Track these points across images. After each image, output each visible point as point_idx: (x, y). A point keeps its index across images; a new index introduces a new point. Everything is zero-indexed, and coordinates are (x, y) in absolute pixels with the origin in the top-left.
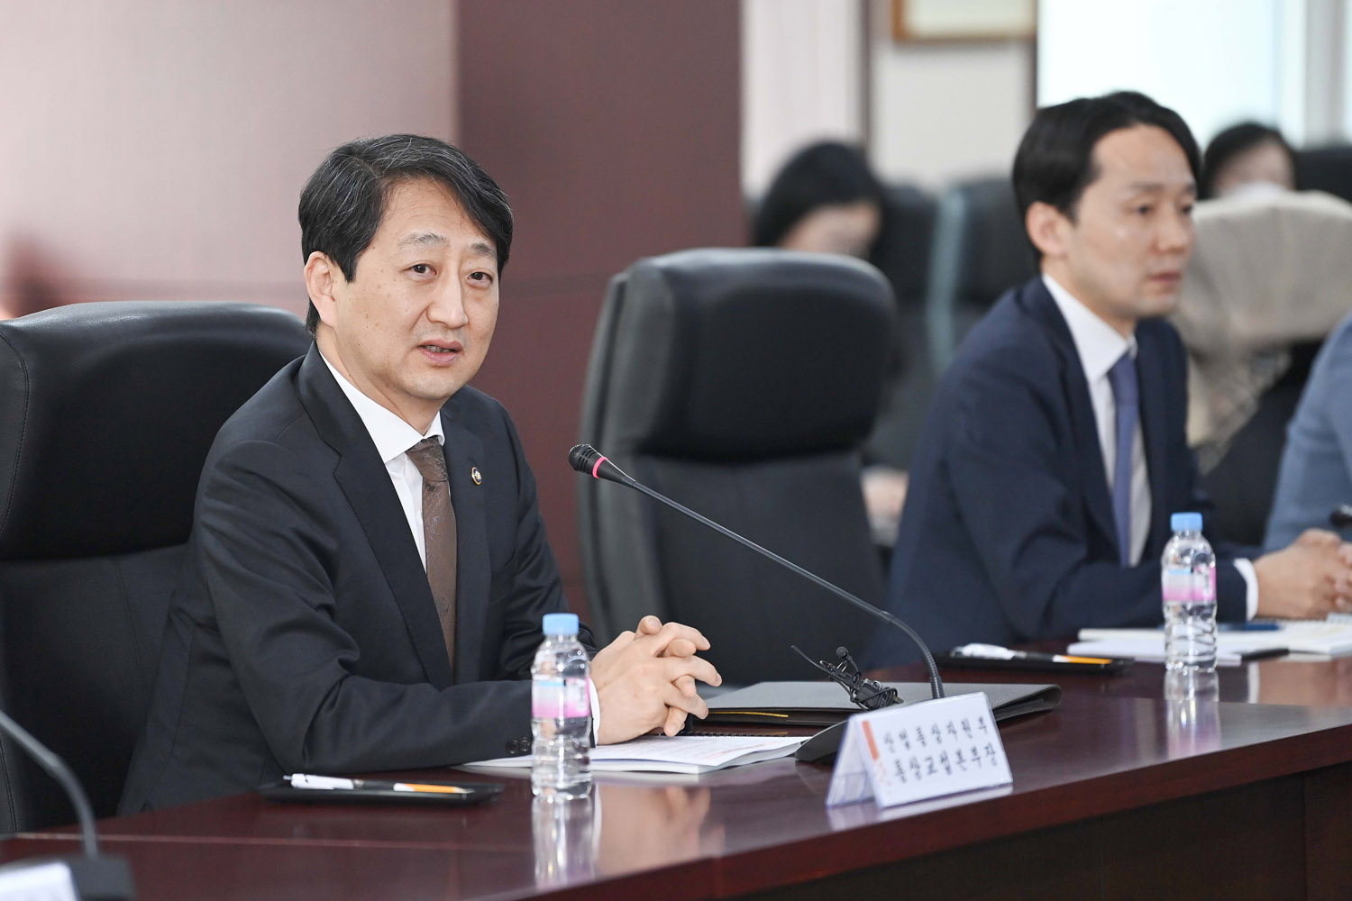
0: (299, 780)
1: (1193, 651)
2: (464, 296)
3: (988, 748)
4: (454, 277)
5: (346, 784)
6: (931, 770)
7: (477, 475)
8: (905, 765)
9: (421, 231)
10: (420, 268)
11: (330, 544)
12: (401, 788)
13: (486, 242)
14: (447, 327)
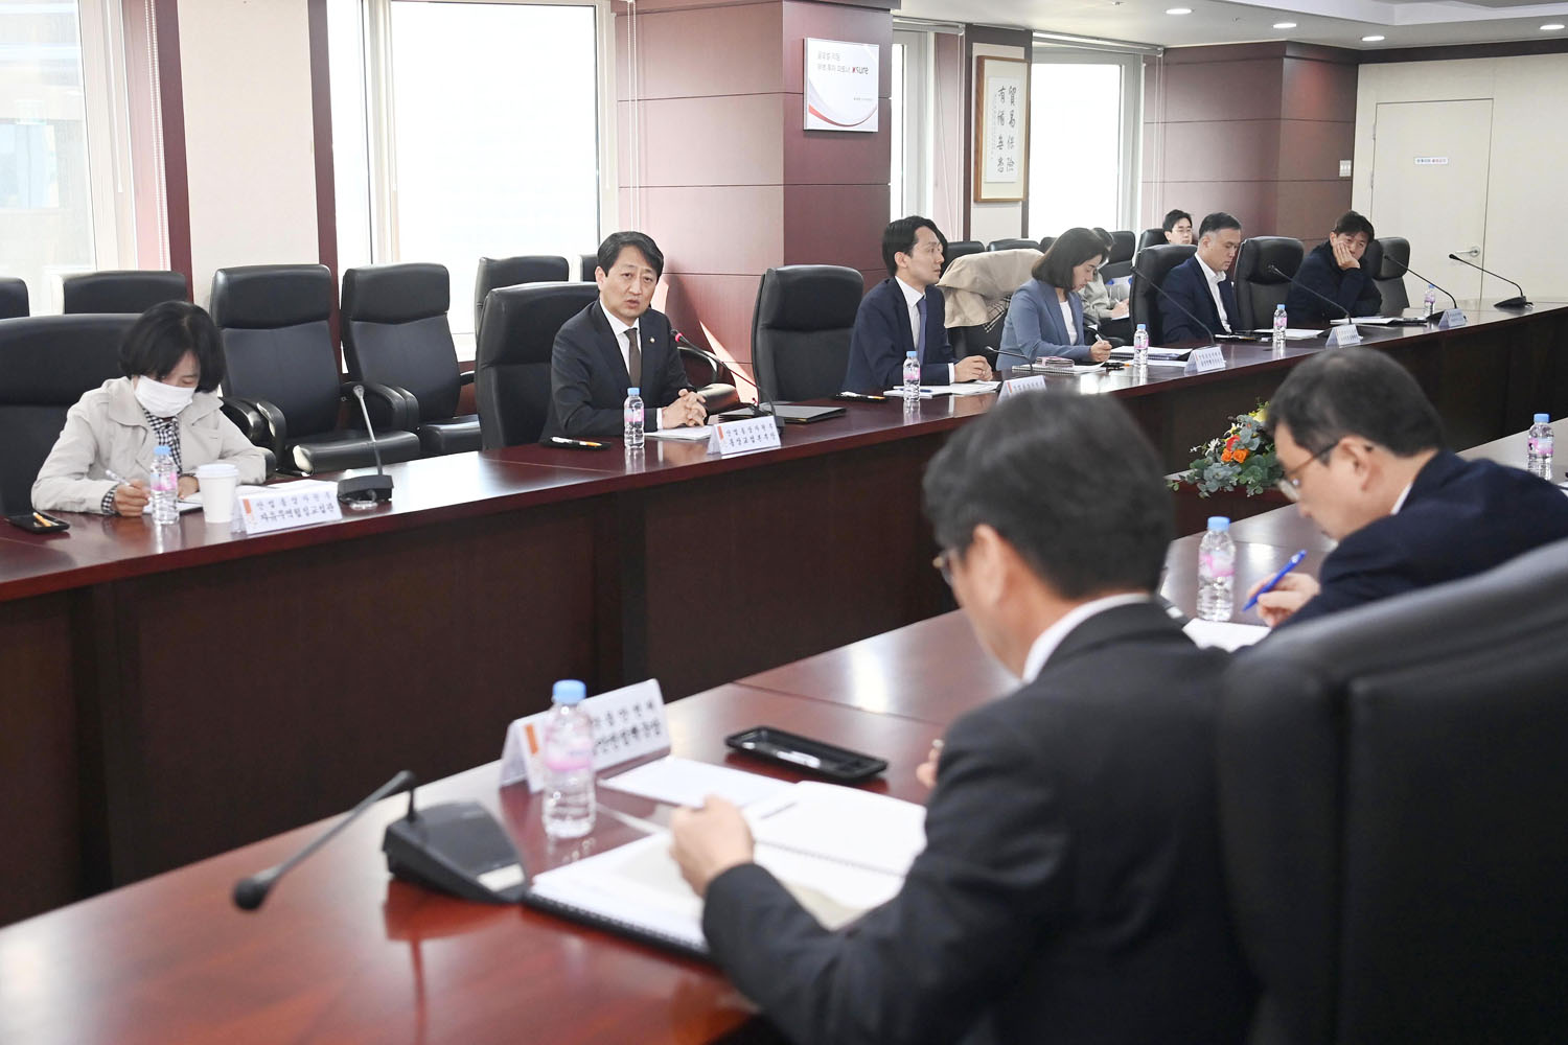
0: (555, 439)
1: (913, 394)
2: (641, 285)
3: (772, 435)
4: (638, 279)
5: (567, 441)
6: (746, 442)
7: (653, 340)
8: (734, 441)
9: (630, 263)
10: (627, 275)
11: (588, 361)
12: (583, 443)
13: (650, 269)
14: (635, 295)
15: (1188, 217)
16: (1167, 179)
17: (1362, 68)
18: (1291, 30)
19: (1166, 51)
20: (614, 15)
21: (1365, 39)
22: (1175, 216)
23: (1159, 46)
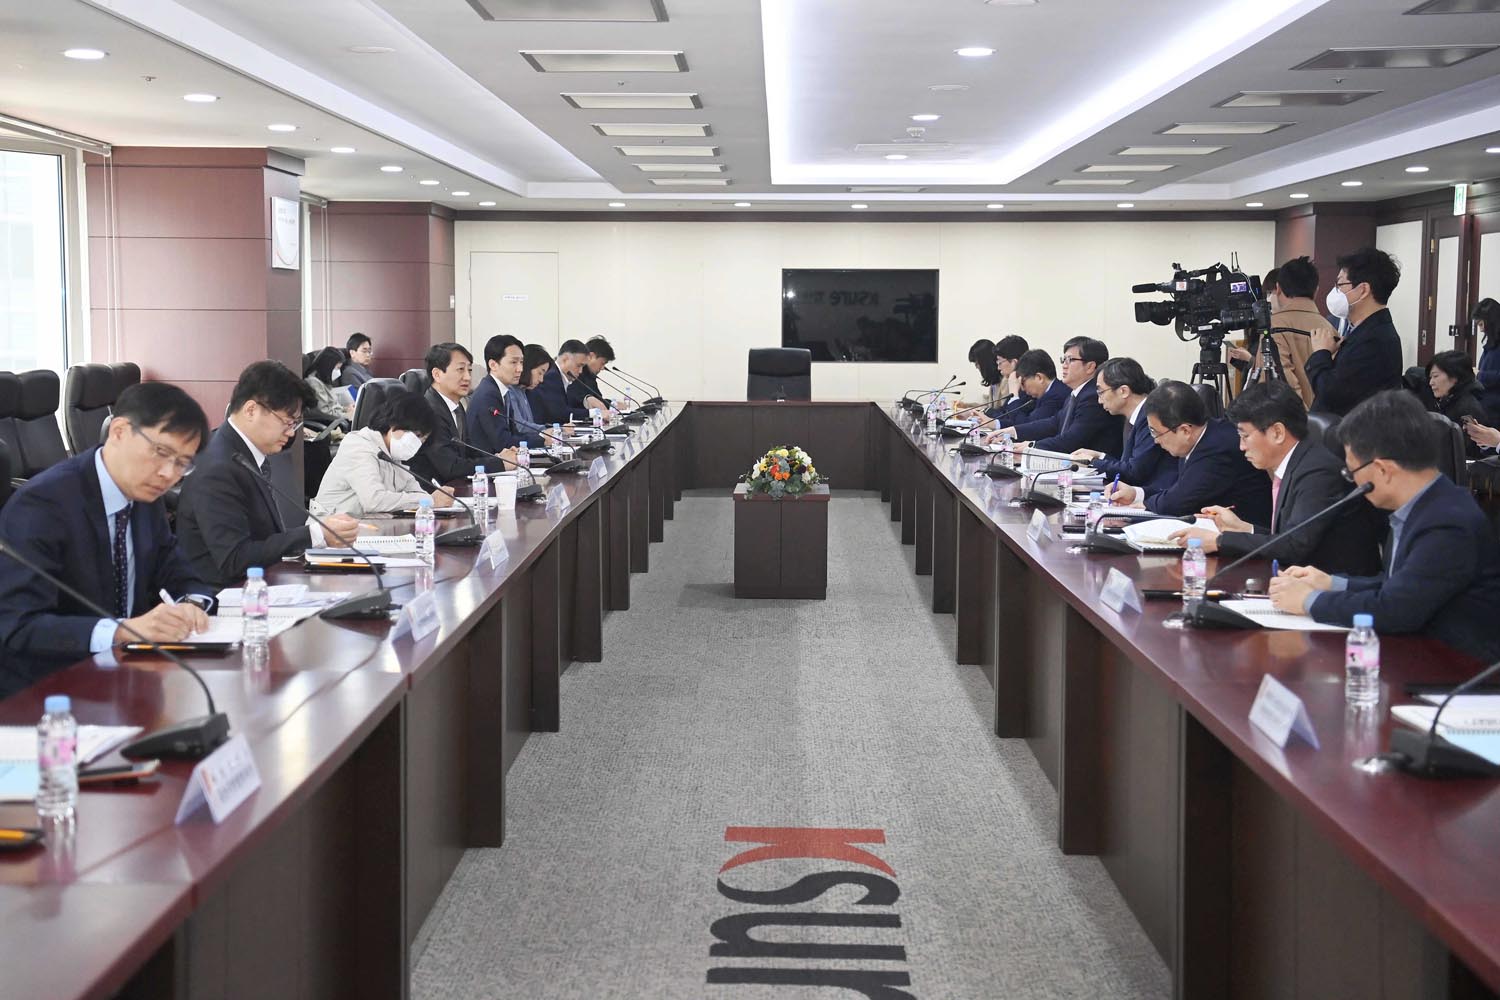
15: (368, 340)
16: (334, 308)
17: (457, 223)
18: (467, 196)
19: (329, 203)
20: (84, 165)
21: (481, 204)
22: (358, 339)
23: (325, 199)
